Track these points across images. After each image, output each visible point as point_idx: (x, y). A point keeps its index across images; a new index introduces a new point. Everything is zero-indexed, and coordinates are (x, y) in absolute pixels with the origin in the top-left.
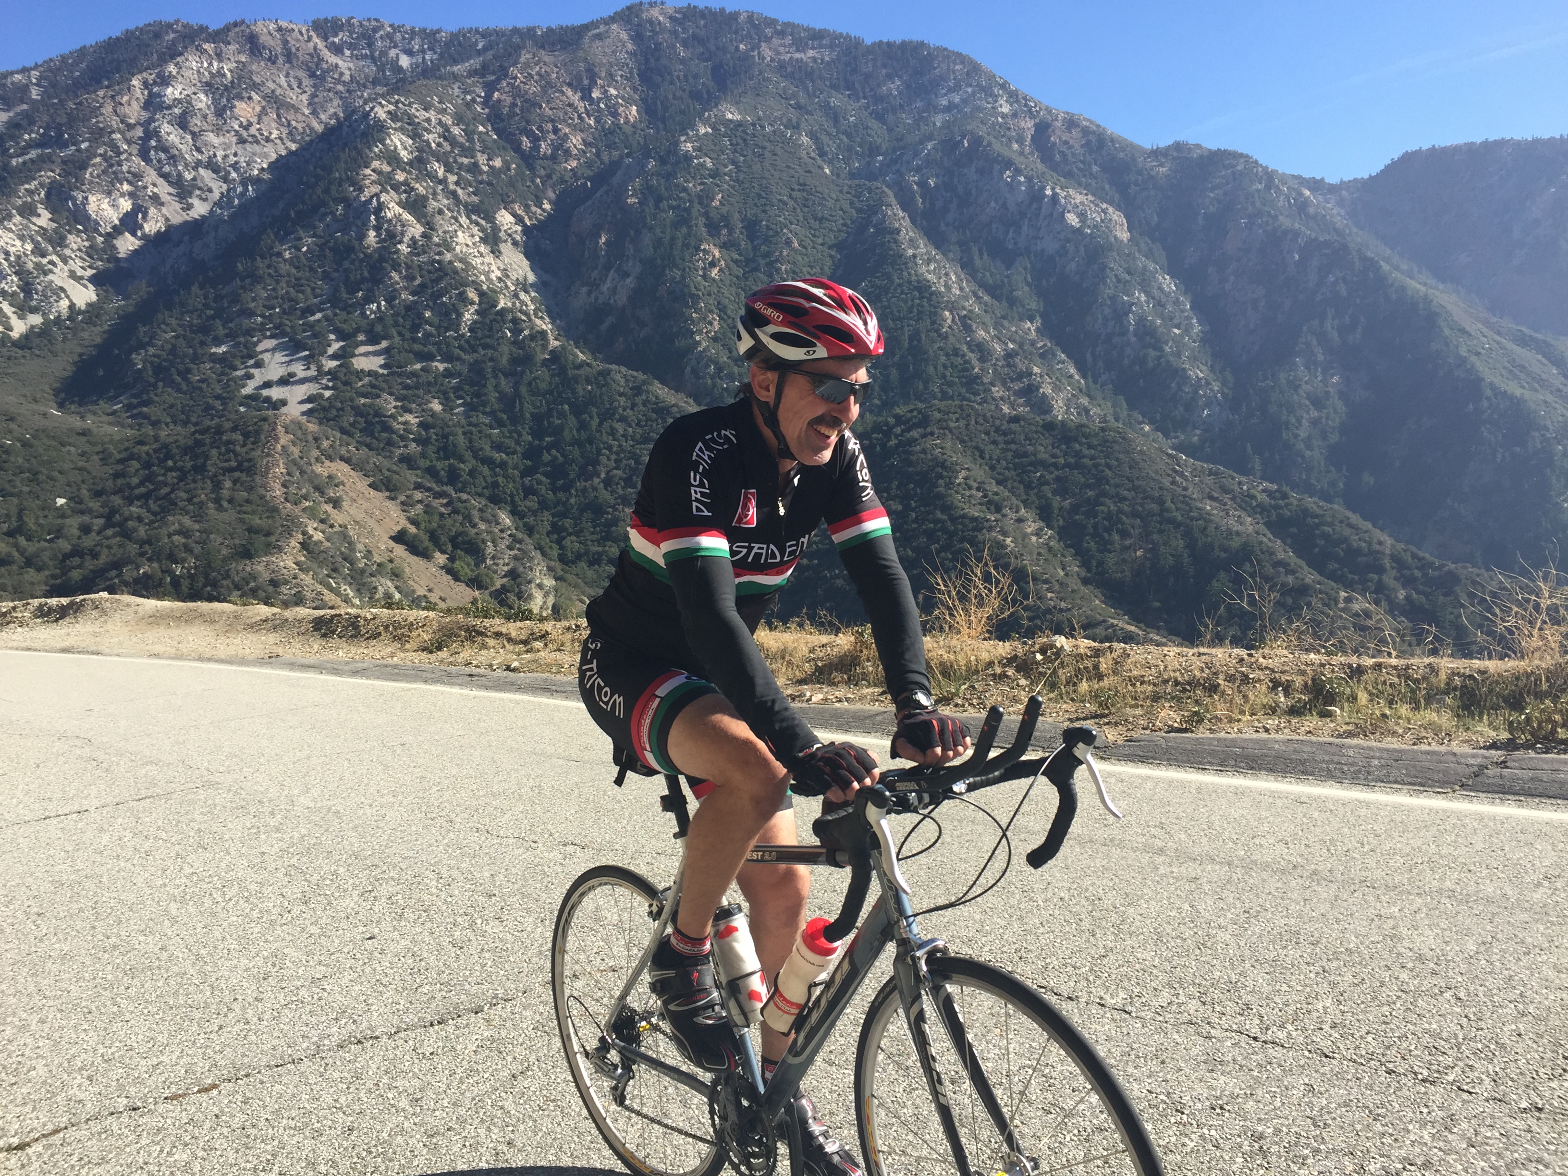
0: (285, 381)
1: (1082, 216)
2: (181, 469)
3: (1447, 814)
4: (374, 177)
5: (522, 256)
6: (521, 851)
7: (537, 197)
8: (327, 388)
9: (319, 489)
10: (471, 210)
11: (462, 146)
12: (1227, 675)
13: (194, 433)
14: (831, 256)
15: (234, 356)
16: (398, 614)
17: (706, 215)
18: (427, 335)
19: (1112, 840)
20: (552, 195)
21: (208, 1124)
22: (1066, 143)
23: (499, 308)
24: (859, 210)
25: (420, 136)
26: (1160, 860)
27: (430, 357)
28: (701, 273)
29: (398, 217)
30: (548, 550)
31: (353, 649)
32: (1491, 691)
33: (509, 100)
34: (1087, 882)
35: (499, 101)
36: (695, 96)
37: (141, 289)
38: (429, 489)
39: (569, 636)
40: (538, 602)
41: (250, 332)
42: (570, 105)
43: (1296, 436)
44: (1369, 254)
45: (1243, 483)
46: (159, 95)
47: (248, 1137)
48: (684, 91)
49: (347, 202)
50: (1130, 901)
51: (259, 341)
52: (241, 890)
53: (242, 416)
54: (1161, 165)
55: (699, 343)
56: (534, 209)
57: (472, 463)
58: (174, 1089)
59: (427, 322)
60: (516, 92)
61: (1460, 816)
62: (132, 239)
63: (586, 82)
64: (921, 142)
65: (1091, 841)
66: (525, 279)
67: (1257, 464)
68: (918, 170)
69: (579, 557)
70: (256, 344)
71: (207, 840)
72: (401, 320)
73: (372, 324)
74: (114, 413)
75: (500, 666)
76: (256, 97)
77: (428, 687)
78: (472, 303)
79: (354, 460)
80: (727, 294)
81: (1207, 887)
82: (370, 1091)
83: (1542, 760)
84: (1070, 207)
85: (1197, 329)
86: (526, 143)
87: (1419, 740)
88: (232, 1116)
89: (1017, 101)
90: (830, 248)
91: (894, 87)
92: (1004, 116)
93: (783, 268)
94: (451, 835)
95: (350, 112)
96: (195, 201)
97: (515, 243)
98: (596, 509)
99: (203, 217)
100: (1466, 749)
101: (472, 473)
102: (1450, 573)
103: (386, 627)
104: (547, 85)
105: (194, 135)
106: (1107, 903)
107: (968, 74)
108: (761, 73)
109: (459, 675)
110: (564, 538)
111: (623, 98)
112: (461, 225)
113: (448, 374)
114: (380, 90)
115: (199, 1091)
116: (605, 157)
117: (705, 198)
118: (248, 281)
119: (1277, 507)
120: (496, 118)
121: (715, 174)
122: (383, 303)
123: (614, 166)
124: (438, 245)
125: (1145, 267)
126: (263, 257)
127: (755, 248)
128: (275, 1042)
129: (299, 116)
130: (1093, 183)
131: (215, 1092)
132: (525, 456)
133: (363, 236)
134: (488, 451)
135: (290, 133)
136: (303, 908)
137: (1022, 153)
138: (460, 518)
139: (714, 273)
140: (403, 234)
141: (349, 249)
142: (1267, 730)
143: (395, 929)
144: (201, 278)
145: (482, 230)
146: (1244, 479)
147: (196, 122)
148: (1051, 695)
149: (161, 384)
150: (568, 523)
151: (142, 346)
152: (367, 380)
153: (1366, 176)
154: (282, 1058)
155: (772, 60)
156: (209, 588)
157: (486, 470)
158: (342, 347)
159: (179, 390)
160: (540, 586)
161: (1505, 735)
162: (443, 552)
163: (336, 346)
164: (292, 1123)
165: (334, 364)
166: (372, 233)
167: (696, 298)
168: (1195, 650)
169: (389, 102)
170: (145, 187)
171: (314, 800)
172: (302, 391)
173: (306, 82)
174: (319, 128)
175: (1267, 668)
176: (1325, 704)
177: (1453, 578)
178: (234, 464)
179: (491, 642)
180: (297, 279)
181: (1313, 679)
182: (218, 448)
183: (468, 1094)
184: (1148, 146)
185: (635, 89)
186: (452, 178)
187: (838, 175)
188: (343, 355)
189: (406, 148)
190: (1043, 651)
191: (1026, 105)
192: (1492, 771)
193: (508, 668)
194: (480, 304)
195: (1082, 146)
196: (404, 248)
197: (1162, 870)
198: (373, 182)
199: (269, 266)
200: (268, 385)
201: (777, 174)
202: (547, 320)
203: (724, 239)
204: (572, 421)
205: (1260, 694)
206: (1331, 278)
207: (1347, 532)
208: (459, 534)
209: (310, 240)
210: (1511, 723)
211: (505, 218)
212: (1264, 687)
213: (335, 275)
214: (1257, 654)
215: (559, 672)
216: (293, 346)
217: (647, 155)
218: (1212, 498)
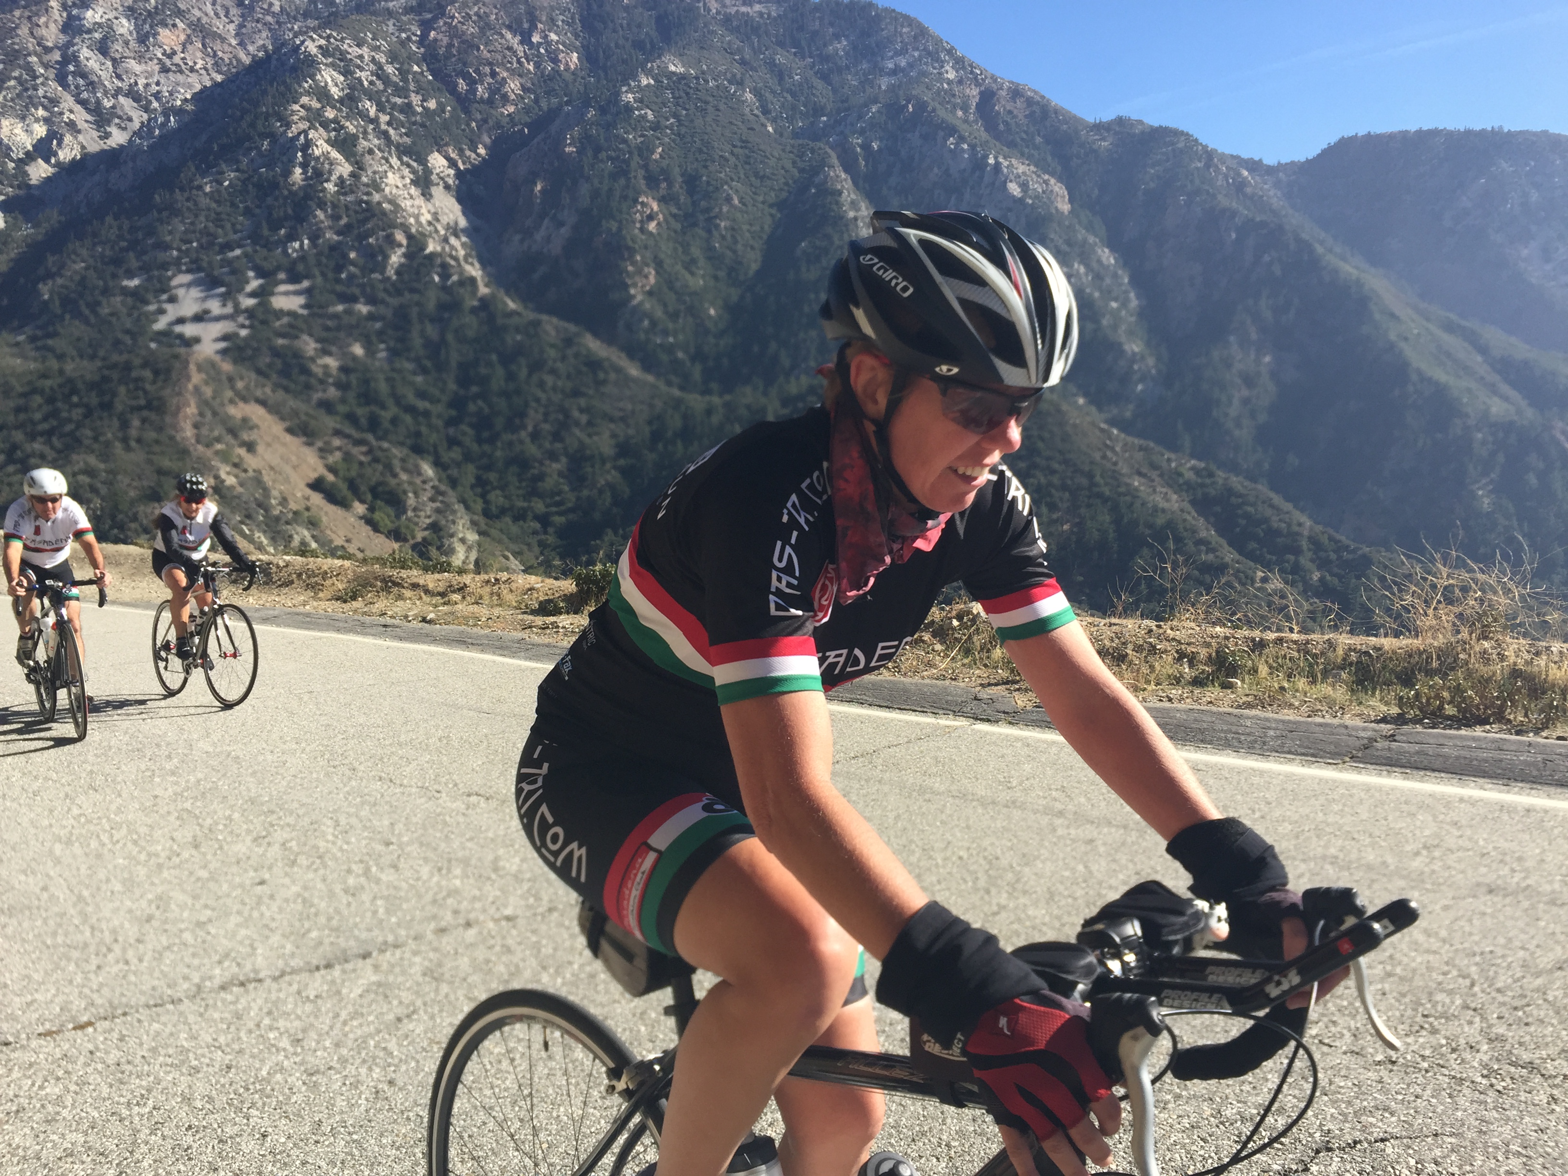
0: (199, 318)
1: (1024, 186)
2: (87, 406)
3: (1335, 785)
4: (303, 113)
5: (453, 200)
6: (423, 800)
7: (471, 141)
8: (243, 326)
9: (233, 432)
10: (403, 151)
11: (395, 85)
12: (1135, 645)
13: (100, 369)
14: (772, 215)
15: (147, 290)
16: (313, 563)
17: (646, 167)
18: (351, 277)
19: (1014, 802)
20: (487, 140)
21: (82, 1060)
22: (1010, 112)
23: (428, 251)
24: (801, 171)
25: (352, 73)
26: (1058, 822)
27: (354, 299)
28: (638, 225)
29: (326, 156)
30: (472, 504)
31: (264, 597)
32: (1384, 668)
33: (445, 40)
34: (986, 843)
35: (435, 40)
36: (639, 45)
37: (53, 217)
38: (347, 436)
39: (488, 589)
40: (459, 557)
41: (164, 266)
42: (509, 48)
43: (1226, 415)
44: (1304, 236)
45: (1170, 460)
46: (79, 19)
47: (123, 1072)
48: (627, 39)
49: (272, 136)
50: (1027, 859)
51: (174, 276)
52: (130, 832)
53: (152, 352)
54: (1103, 139)
55: (634, 297)
56: (468, 153)
57: (393, 410)
58: (48, 1026)
59: (353, 263)
60: (453, 32)
61: (1348, 786)
62: (45, 166)
63: (526, 25)
64: (866, 105)
65: (993, 803)
66: (456, 223)
67: (1187, 441)
68: (862, 132)
69: (503, 511)
70: (170, 279)
71: (99, 780)
72: (324, 260)
73: (294, 262)
74: (17, 344)
75: (415, 617)
76: (181, 25)
77: (341, 636)
78: (400, 245)
79: (270, 402)
80: (664, 248)
81: (1102, 849)
82: (250, 1032)
83: (1429, 734)
84: (1012, 177)
85: (1134, 303)
86: (462, 85)
87: (1314, 712)
88: (107, 1053)
89: (964, 68)
90: (771, 206)
91: (840, 46)
92: (949, 82)
93: (723, 224)
94: (354, 783)
95: (279, 44)
96: (113, 130)
97: (447, 187)
98: (522, 463)
99: (122, 146)
100: (1358, 722)
101: (394, 421)
102: (1364, 556)
103: (299, 575)
104: (485, 25)
105: (114, 60)
106: (1004, 862)
107: (915, 37)
108: (706, 25)
109: (372, 626)
110: (488, 492)
111: (564, 44)
112: (391, 167)
113: (371, 317)
114: (312, 23)
115: (74, 1029)
116: (544, 104)
117: (645, 150)
118: (165, 214)
119: (1202, 485)
120: (431, 58)
121: (656, 127)
122: (306, 242)
123: (553, 114)
124: (367, 185)
125: (1085, 241)
126: (182, 189)
127: (694, 203)
128: (156, 982)
129: (226, 48)
130: (1035, 153)
131: (90, 1030)
132: (451, 405)
133: (288, 173)
134: (411, 398)
135: (216, 64)
136: (194, 852)
137: (966, 121)
138: (380, 467)
139: (652, 226)
140: (330, 172)
141: (274, 185)
142: (1170, 700)
143: (286, 874)
144: (116, 208)
145: (413, 171)
146: (1173, 456)
147: (117, 47)
148: (966, 661)
149: (67, 316)
150: (493, 476)
151: (50, 275)
152: (285, 320)
153: (1303, 159)
154: (161, 998)
155: (718, 13)
156: (116, 531)
157: (408, 419)
158: (261, 286)
159: (87, 322)
160: (463, 541)
161: (1395, 710)
162: (362, 502)
163: (254, 284)
164: (169, 1061)
165: (250, 302)
166: (298, 171)
167: (632, 251)
168: (1107, 621)
169: (321, 36)
170: (62, 114)
171: (214, 744)
172: (217, 329)
173: (234, 11)
174: (246, 60)
175: (1174, 639)
176: (1227, 676)
177: (1367, 562)
178: (142, 402)
179: (408, 593)
180: (218, 214)
181: (1217, 652)
182: (127, 384)
183: (351, 1036)
184: (1090, 119)
185: (577, 36)
186: (384, 118)
187: (781, 135)
188: (262, 293)
189: (336, 85)
190: (959, 617)
191: (972, 72)
192: (1381, 744)
193: (424, 620)
194: (408, 246)
195: (1026, 116)
196: (330, 187)
197: (1060, 832)
198: (301, 118)
199: (188, 200)
200: (181, 321)
201: (719, 129)
202: (477, 265)
203: (662, 192)
204: (500, 372)
205: (1165, 665)
206: (1266, 258)
207: (1268, 512)
208: (380, 484)
209: (232, 175)
210: (1401, 698)
211: (437, 161)
212: (1170, 658)
213: (257, 211)
214: (1166, 626)
215: (475, 625)
216: (210, 283)
217: (587, 104)
218: (1140, 474)
